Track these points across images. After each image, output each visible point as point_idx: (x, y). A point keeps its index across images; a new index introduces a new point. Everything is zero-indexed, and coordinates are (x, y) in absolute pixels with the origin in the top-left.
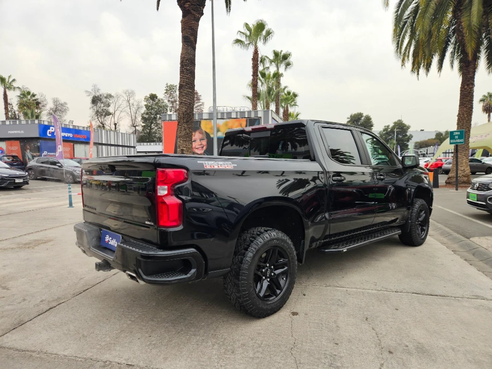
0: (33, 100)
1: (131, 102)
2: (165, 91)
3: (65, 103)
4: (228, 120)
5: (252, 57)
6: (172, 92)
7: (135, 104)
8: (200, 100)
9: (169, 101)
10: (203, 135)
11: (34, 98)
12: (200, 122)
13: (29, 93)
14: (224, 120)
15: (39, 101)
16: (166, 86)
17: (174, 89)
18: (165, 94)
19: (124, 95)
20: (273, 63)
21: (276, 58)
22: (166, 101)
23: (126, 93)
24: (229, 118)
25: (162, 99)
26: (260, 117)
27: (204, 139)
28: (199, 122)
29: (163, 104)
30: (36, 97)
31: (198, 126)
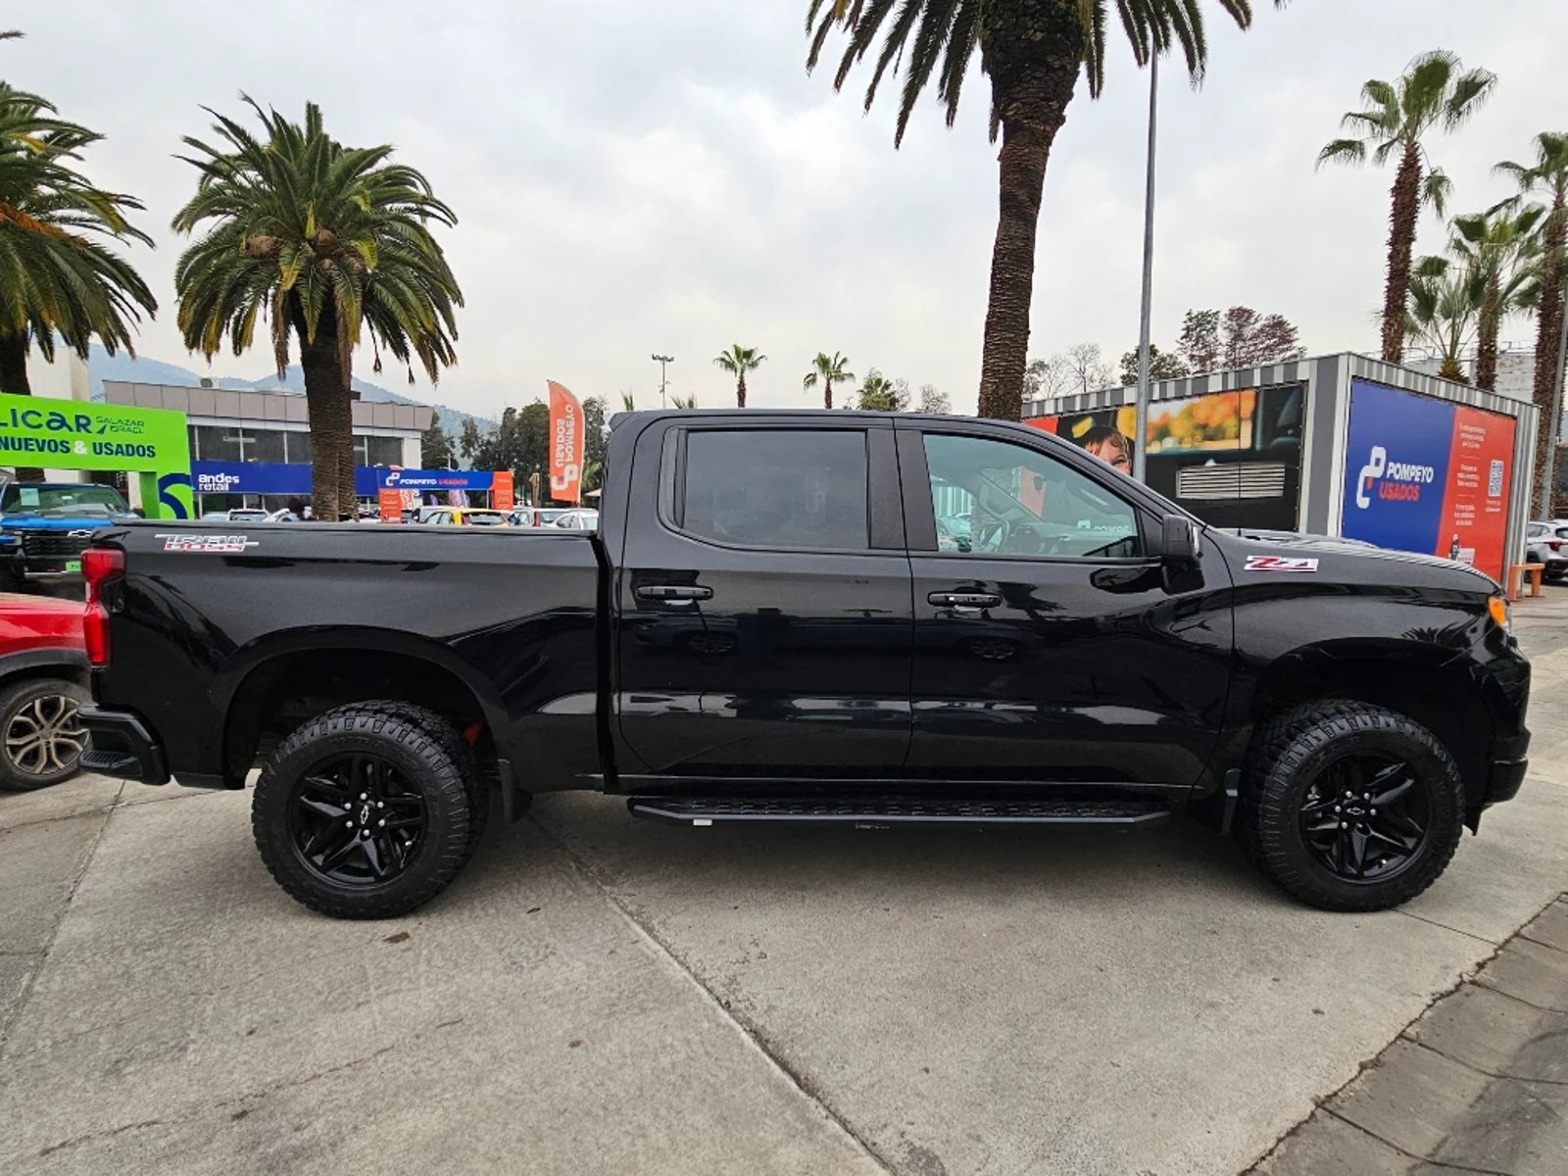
0: (886, 396)
1: (1087, 374)
2: (1184, 332)
3: (945, 395)
4: (1196, 400)
5: (1393, 184)
6: (1204, 332)
7: (1096, 377)
8: (1290, 342)
9: (1192, 357)
10: (1121, 451)
11: (886, 392)
12: (1116, 412)
13: (879, 382)
14: (1186, 402)
15: (897, 396)
16: (1185, 318)
17: (1209, 322)
18: (1184, 341)
19: (1073, 359)
20: (1538, 181)
21: (1550, 159)
22: (1184, 359)
23: (1076, 354)
24: (1200, 395)
25: (1171, 356)
26: (1302, 381)
27: (1122, 461)
28: (1112, 415)
29: (1174, 368)
30: (891, 389)
31: (1110, 426)
